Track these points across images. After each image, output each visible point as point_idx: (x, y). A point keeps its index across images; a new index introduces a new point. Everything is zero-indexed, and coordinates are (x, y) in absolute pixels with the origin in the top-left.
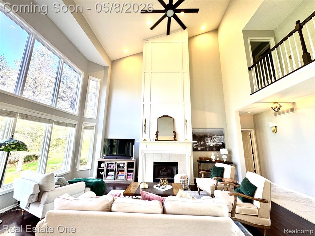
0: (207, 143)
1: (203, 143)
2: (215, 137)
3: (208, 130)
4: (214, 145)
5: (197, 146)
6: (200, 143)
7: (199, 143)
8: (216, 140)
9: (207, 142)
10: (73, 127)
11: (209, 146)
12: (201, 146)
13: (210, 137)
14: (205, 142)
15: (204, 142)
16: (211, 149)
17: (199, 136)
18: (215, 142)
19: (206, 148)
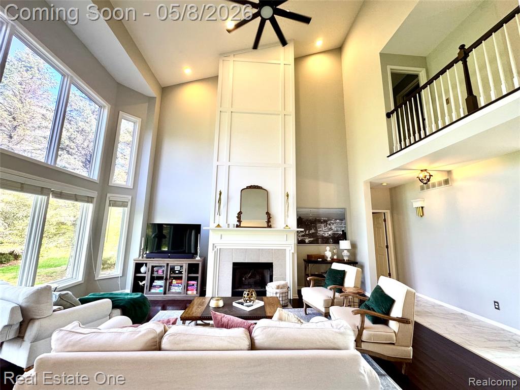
0: (319, 232)
1: (312, 231)
2: (332, 222)
3: (321, 211)
4: (330, 235)
5: (303, 236)
6: (309, 232)
7: (307, 232)
8: (333, 227)
10: (88, 202)
11: (323, 236)
12: (310, 236)
13: (325, 222)
14: (316, 230)
15: (314, 230)
16: (326, 241)
17: (307, 220)
18: (332, 229)
19: (318, 240)
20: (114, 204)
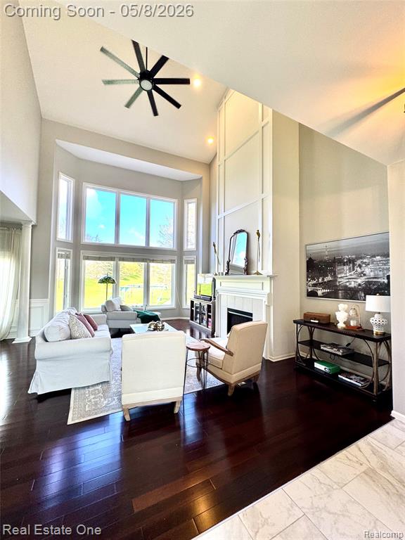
0: (339, 280)
1: (329, 278)
2: (365, 261)
3: (343, 244)
4: (360, 285)
5: (315, 285)
6: (323, 279)
7: (320, 280)
8: (367, 271)
9: (341, 277)
11: (347, 286)
12: (324, 285)
13: (351, 262)
14: (335, 276)
15: (331, 276)
16: (352, 294)
17: (321, 261)
18: (365, 275)
19: (334, 292)
20: (187, 262)
